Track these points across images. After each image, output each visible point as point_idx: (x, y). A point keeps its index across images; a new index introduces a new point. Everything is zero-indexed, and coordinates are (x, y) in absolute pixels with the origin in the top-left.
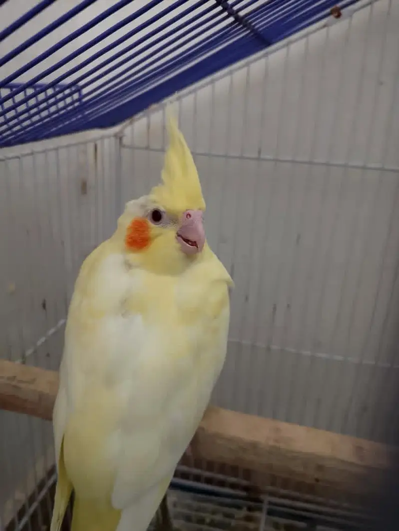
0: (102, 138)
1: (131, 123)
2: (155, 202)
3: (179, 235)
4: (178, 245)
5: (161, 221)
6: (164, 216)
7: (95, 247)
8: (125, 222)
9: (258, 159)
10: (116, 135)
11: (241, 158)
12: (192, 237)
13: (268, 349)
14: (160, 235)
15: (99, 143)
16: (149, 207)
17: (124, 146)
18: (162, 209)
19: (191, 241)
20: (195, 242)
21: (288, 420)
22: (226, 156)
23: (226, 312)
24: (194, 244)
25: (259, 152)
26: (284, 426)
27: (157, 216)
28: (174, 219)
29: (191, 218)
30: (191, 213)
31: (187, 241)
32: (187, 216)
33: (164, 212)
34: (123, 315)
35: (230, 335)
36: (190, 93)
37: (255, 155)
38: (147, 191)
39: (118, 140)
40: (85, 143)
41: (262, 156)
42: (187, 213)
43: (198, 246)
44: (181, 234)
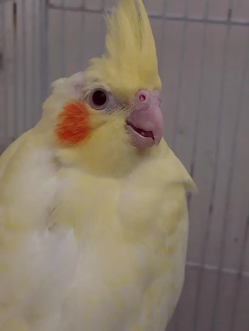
2: (96, 80)
3: (128, 123)
4: (127, 137)
5: (105, 104)
6: (111, 99)
7: (14, 139)
9: (229, 23)
11: (205, 21)
12: (147, 126)
14: (104, 122)
16: (88, 87)
17: (52, 6)
18: (107, 88)
19: (145, 132)
20: (151, 132)
22: (185, 20)
23: (184, 224)
24: (149, 134)
25: (230, 14)
27: (99, 98)
28: (123, 103)
29: (146, 101)
30: (146, 93)
31: (139, 131)
32: (141, 96)
33: (109, 92)
34: (50, 229)
35: (189, 257)
37: (224, 18)
38: (83, 66)
41: (233, 19)
42: (140, 93)
43: (155, 137)
44: (132, 122)
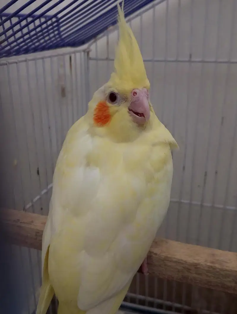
0: (75, 52)
1: (95, 41)
2: (110, 87)
3: (130, 110)
5: (116, 101)
6: (118, 96)
8: (93, 105)
9: (190, 61)
10: (84, 51)
11: (177, 61)
12: (140, 111)
13: (202, 206)
14: (117, 111)
15: (73, 56)
17: (90, 59)
18: (116, 91)
19: (139, 113)
20: (143, 113)
21: (219, 248)
22: (165, 61)
24: (142, 115)
25: (191, 56)
26: (219, 252)
27: (113, 97)
28: (125, 99)
29: (137, 95)
30: (137, 91)
31: (137, 114)
32: (134, 93)
33: (117, 93)
36: (137, 16)
37: (187, 59)
39: (86, 54)
40: (63, 55)
41: (193, 59)
42: (133, 92)
43: (145, 116)
44: (132, 109)
